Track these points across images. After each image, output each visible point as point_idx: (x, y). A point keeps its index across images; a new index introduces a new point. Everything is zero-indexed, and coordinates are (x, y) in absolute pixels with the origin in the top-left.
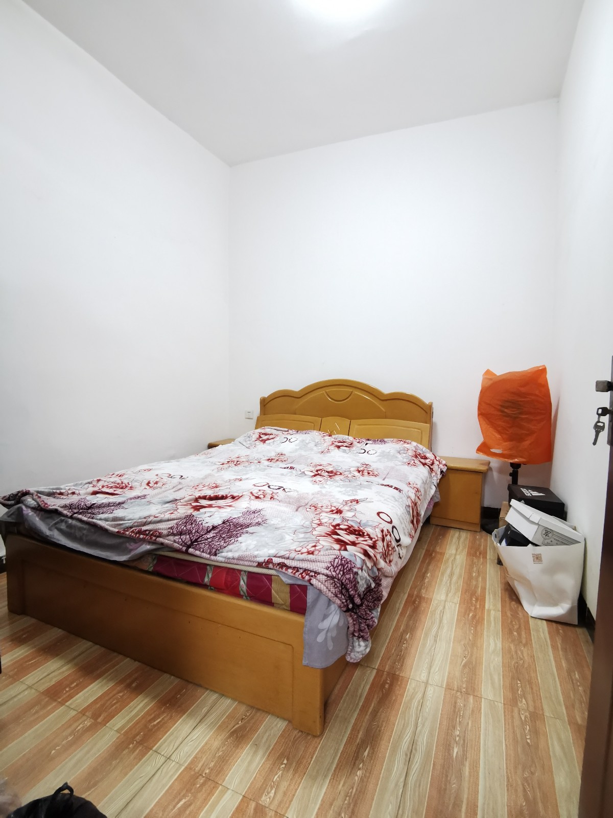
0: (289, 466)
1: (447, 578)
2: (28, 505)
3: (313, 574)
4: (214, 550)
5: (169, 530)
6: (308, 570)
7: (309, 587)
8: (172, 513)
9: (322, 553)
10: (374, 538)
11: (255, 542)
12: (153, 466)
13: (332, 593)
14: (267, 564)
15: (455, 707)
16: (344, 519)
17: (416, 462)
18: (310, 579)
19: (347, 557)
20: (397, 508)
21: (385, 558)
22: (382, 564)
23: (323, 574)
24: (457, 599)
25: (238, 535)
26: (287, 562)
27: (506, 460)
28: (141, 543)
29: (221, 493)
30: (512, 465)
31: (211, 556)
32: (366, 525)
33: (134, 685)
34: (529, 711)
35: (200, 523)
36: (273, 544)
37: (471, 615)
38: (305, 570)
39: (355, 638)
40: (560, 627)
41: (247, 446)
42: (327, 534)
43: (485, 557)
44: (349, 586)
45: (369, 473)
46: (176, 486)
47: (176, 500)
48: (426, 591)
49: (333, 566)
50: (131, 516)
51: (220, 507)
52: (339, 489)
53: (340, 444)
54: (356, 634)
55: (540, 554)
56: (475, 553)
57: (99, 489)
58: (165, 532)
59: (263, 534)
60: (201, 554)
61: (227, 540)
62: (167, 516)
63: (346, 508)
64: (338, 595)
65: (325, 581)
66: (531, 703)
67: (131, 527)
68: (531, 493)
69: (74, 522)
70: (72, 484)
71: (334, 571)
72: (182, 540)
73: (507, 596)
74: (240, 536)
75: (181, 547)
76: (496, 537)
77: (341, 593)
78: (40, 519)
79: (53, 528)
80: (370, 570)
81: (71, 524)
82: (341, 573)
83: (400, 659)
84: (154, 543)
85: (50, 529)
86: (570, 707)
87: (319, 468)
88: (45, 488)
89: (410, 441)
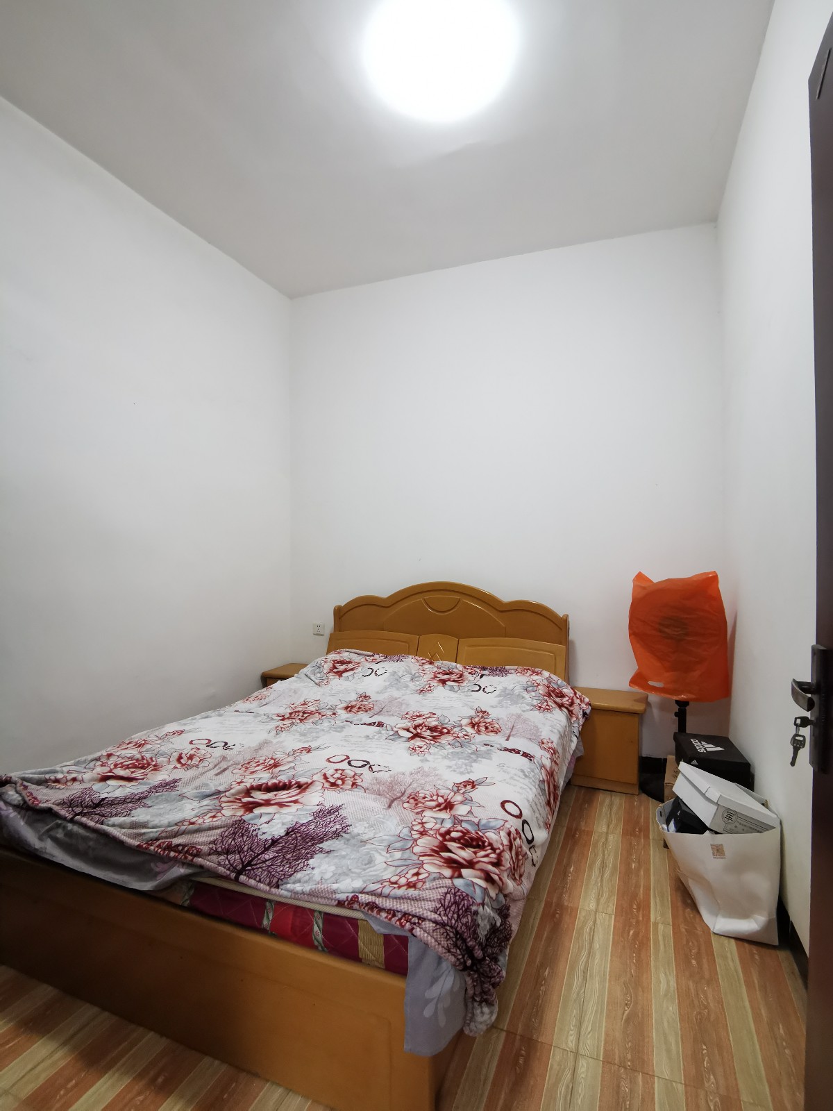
0: (376, 719)
1: (598, 872)
2: (9, 800)
3: (417, 921)
4: (275, 880)
5: (211, 846)
6: (409, 914)
7: (411, 939)
8: (214, 817)
9: (427, 885)
10: (499, 849)
11: (333, 868)
12: (185, 724)
13: (443, 947)
14: (352, 902)
15: (618, 1093)
16: (457, 821)
17: (550, 703)
18: (413, 929)
19: (462, 889)
20: (528, 790)
21: (514, 875)
22: (510, 884)
23: (430, 920)
24: (612, 908)
25: (309, 855)
26: (379, 901)
27: (669, 696)
28: (170, 864)
29: (284, 778)
30: (677, 702)
31: (271, 887)
32: (487, 827)
33: (160, 1080)
34: (720, 1095)
35: (254, 833)
36: (357, 871)
37: (631, 933)
38: (405, 914)
39: (476, 1004)
40: (754, 949)
41: (317, 681)
42: (433, 850)
43: (647, 837)
44: (466, 934)
45: (487, 728)
46: (218, 764)
47: (219, 792)
48: (569, 897)
49: (444, 907)
50: (156, 821)
51: (281, 805)
52: (447, 762)
53: (446, 677)
54: (478, 999)
55: (722, 845)
56: (634, 830)
57: (110, 771)
58: (205, 849)
59: (344, 853)
60: (256, 885)
61: (293, 864)
62: (208, 821)
63: (459, 798)
64: (452, 950)
65: (433, 931)
66: (722, 1082)
67: (157, 839)
68: (706, 746)
69: (76, 828)
70: (72, 762)
71: (446, 915)
72: (229, 861)
73: (679, 899)
74: (312, 857)
75: (228, 872)
76: (661, 815)
77: (456, 946)
78: (26, 823)
79: (44, 837)
80: (494, 901)
81: (71, 830)
82: (455, 916)
83: (537, 1011)
84: (191, 865)
85: (41, 839)
86: (775, 1084)
87: (419, 721)
88: (34, 771)
89: (540, 670)
